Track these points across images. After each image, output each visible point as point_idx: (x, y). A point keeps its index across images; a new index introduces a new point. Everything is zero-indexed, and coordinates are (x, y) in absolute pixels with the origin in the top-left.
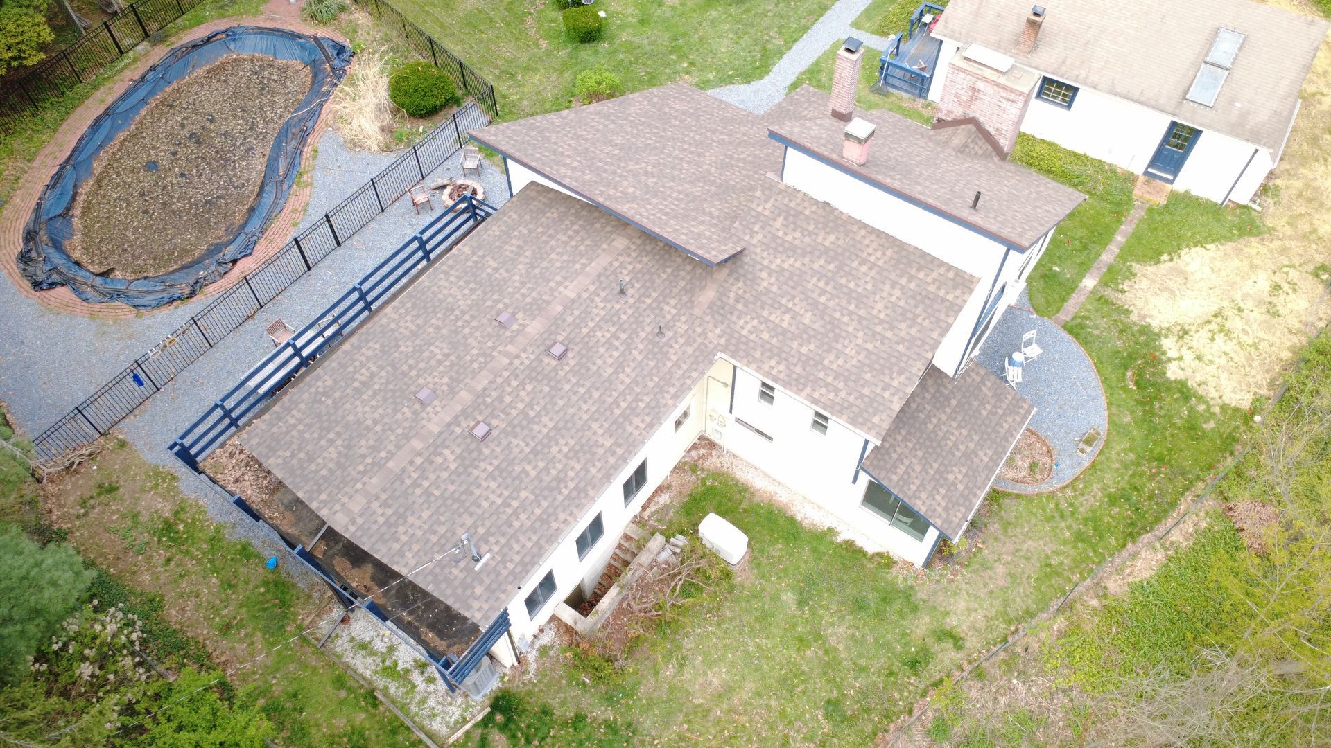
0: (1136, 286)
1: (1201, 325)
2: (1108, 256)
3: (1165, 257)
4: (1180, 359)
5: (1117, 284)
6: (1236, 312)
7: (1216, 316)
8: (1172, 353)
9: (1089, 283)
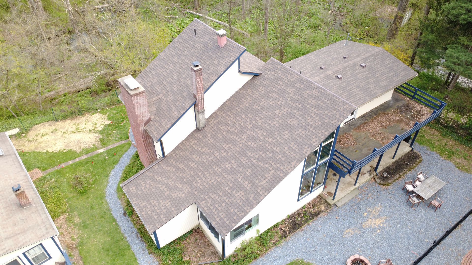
0: (87, 146)
1: (83, 131)
2: (84, 157)
3: (65, 151)
4: (102, 125)
5: (93, 148)
6: (66, 133)
7: (75, 132)
8: (102, 126)
9: (101, 151)
